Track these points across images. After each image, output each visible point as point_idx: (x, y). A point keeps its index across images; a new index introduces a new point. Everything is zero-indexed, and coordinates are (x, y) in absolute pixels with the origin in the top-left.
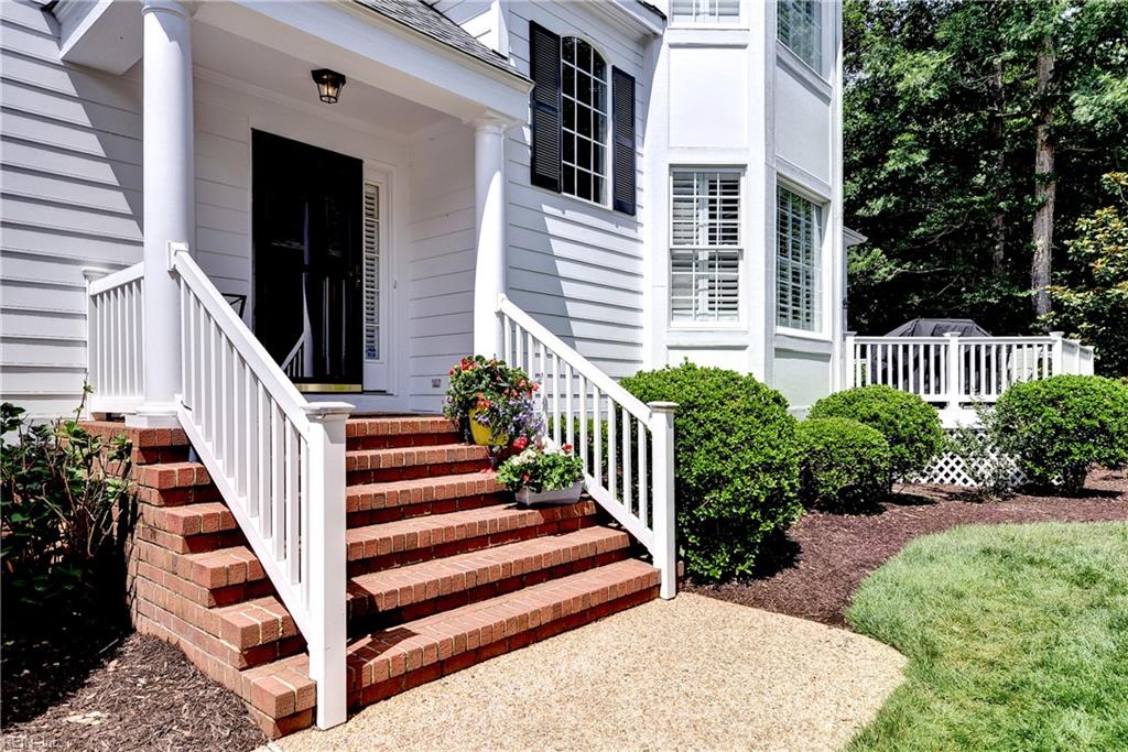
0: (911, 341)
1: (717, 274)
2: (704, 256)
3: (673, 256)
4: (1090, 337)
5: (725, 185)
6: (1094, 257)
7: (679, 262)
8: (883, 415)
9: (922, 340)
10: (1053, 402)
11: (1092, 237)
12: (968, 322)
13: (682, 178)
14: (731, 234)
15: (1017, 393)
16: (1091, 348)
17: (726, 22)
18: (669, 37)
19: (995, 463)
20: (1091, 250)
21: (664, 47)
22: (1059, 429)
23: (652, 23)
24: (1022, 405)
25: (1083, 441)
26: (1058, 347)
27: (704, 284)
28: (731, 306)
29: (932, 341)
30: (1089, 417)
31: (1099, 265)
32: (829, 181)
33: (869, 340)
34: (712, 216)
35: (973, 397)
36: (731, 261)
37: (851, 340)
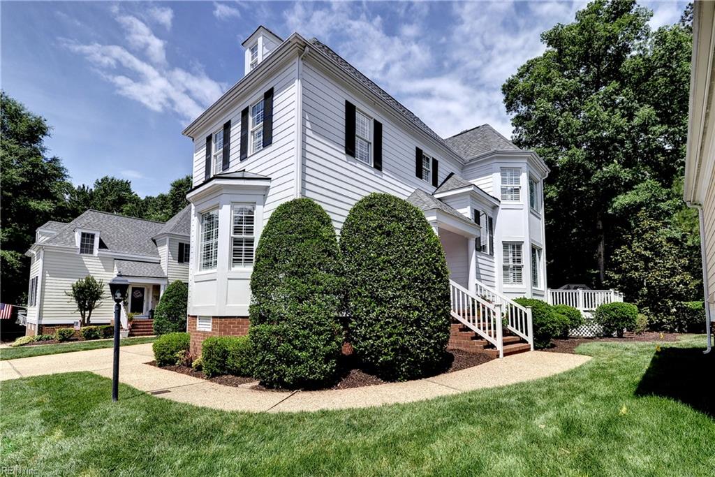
0: (567, 291)
1: (516, 272)
2: (511, 267)
3: (504, 267)
4: (621, 290)
5: (517, 247)
6: (621, 263)
7: (505, 268)
8: (566, 312)
9: (571, 291)
10: (613, 310)
11: (620, 256)
12: (584, 286)
13: (506, 245)
14: (519, 261)
15: (601, 307)
16: (621, 293)
17: (517, 202)
18: (501, 207)
19: (597, 328)
20: (620, 260)
21: (500, 209)
22: (615, 318)
23: (497, 204)
24: (603, 310)
25: (623, 321)
26: (613, 293)
27: (512, 274)
28: (520, 281)
29: (574, 291)
30: (624, 314)
31: (624, 265)
32: (542, 243)
33: (555, 291)
34: (514, 256)
35: (587, 309)
36: (519, 268)
37: (549, 290)
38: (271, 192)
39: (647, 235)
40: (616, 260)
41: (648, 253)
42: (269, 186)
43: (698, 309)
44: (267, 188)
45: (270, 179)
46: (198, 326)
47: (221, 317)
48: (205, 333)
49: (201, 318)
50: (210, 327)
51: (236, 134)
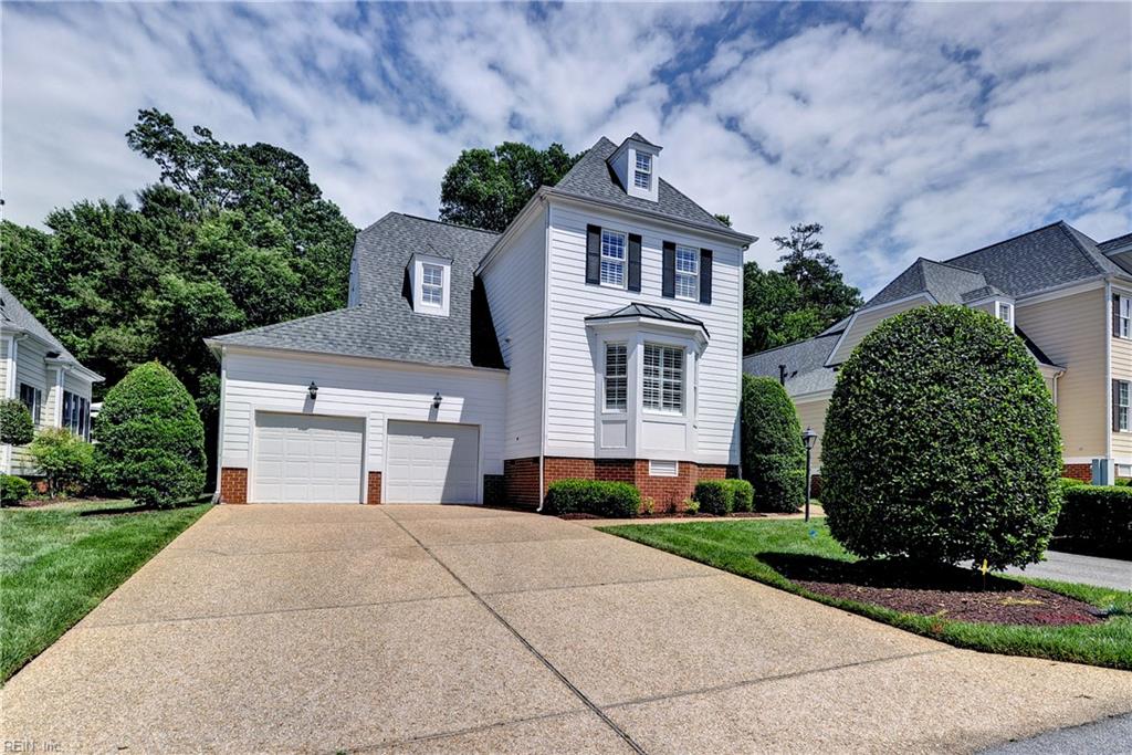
46: (650, 471)
48: (666, 479)
49: (657, 462)
50: (673, 472)
51: (652, 259)
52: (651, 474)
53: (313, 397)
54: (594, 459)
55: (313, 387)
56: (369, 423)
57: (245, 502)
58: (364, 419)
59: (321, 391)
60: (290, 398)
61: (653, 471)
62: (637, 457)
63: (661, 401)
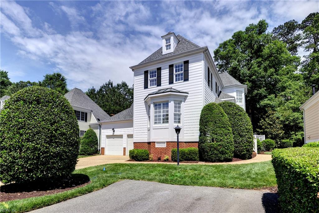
6: (262, 126)
17: (241, 103)
38: (188, 98)
39: (271, 116)
40: (260, 125)
41: (271, 123)
42: (188, 96)
43: (285, 142)
44: (187, 96)
45: (188, 93)
46: (156, 146)
47: (172, 142)
48: (162, 148)
49: (158, 143)
50: (164, 146)
51: (165, 73)
52: (156, 147)
53: (114, 131)
54: (148, 143)
55: (113, 129)
56: (124, 136)
57: (104, 155)
58: (122, 135)
59: (115, 129)
60: (110, 132)
61: (157, 146)
62: (151, 141)
63: (162, 121)
